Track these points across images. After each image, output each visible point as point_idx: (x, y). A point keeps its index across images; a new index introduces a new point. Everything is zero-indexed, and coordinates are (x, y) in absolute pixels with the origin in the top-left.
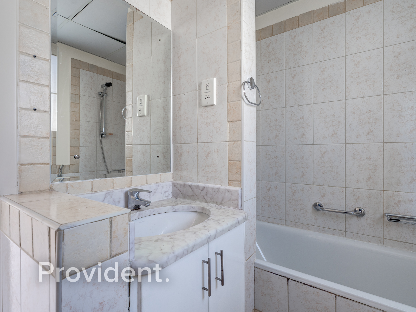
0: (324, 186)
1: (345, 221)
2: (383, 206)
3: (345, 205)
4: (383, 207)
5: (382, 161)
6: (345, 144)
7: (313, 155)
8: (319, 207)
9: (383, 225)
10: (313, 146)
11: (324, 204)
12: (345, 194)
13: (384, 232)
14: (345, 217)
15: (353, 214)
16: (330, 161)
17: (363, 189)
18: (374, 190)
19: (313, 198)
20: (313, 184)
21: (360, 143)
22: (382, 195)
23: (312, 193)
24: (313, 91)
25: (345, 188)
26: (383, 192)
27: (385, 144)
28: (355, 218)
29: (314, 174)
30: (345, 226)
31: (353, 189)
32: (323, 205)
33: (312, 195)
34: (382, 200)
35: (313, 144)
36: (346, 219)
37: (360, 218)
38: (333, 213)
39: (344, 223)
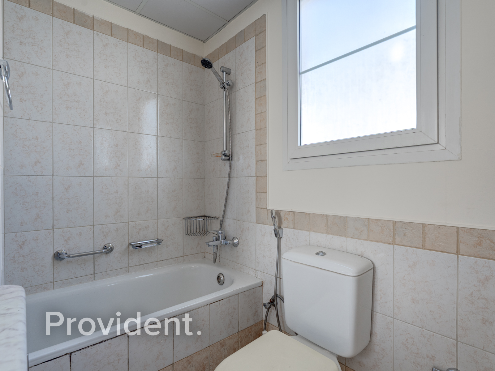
0: (68, 228)
1: (94, 263)
2: (128, 236)
3: (94, 245)
4: (128, 238)
5: (127, 194)
6: (93, 177)
7: (53, 190)
8: (64, 255)
9: (128, 254)
10: (53, 177)
11: (69, 250)
12: (94, 233)
13: (129, 261)
14: (94, 258)
15: (104, 252)
16: (76, 197)
17: (111, 224)
18: (121, 223)
19: (53, 247)
20: (53, 228)
21: (108, 177)
22: (127, 227)
23: (52, 240)
24: (53, 105)
25: (94, 226)
26: (128, 223)
27: (129, 178)
28: (104, 255)
29: (54, 214)
30: (94, 268)
31: (102, 225)
32: (67, 251)
33: (52, 242)
34: (127, 232)
35: (53, 176)
36: (95, 260)
37: (109, 254)
38: (81, 257)
39: (93, 266)
